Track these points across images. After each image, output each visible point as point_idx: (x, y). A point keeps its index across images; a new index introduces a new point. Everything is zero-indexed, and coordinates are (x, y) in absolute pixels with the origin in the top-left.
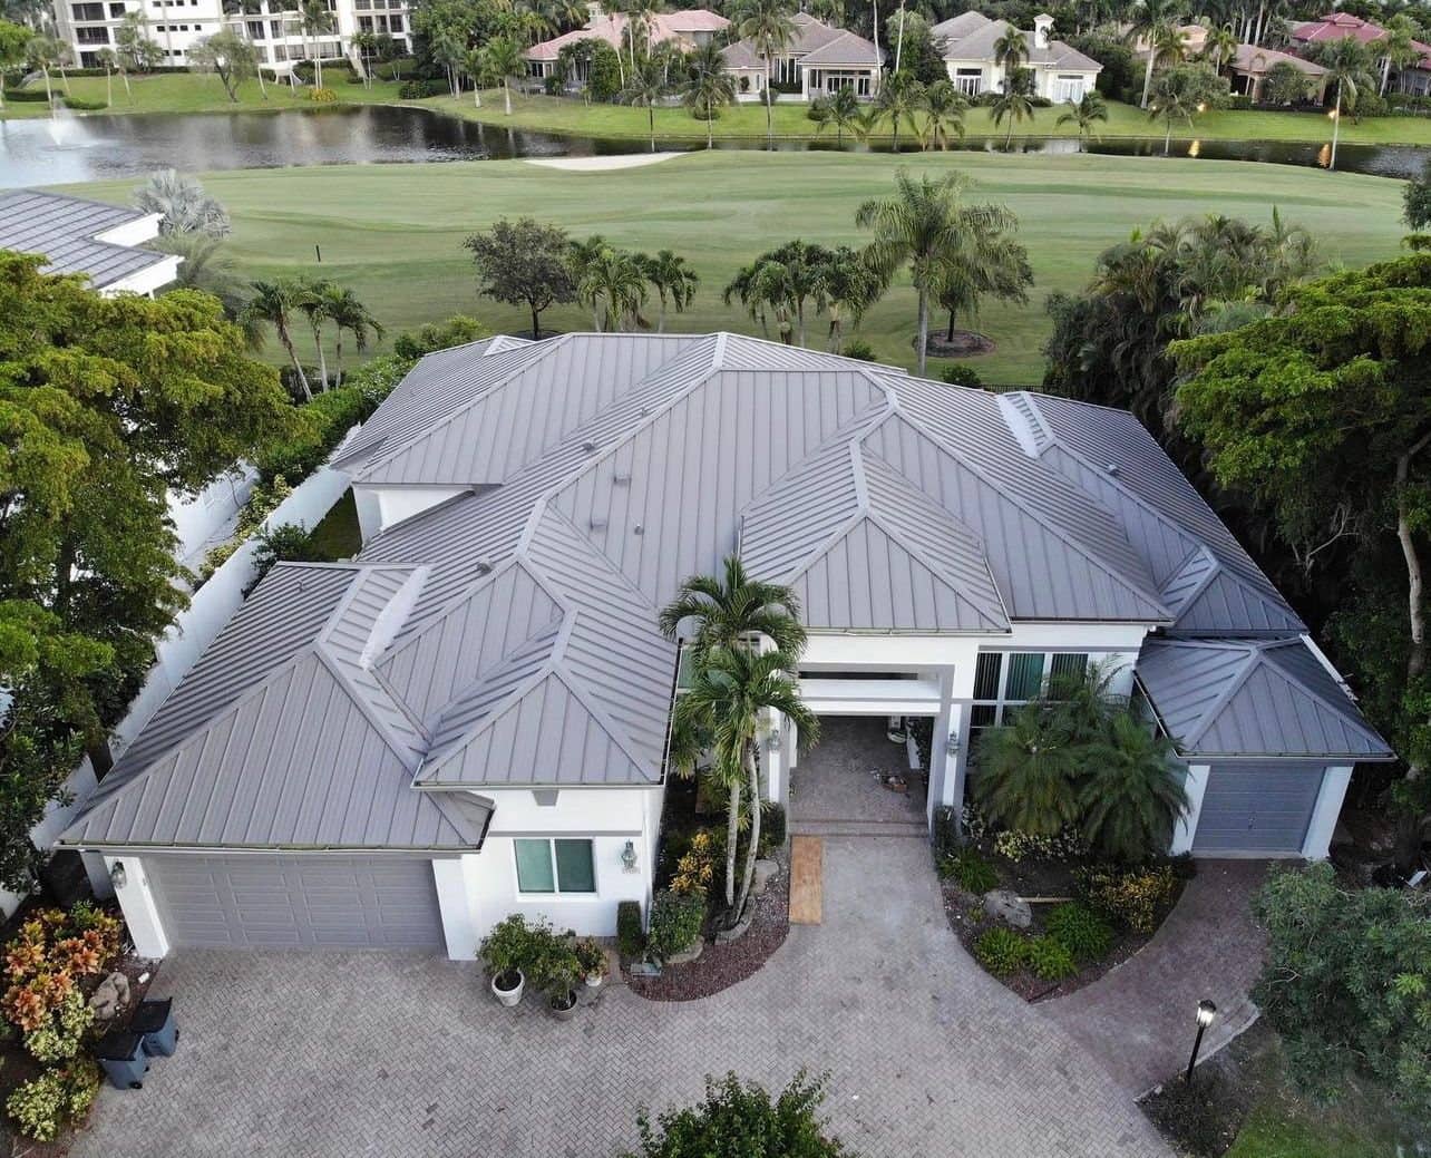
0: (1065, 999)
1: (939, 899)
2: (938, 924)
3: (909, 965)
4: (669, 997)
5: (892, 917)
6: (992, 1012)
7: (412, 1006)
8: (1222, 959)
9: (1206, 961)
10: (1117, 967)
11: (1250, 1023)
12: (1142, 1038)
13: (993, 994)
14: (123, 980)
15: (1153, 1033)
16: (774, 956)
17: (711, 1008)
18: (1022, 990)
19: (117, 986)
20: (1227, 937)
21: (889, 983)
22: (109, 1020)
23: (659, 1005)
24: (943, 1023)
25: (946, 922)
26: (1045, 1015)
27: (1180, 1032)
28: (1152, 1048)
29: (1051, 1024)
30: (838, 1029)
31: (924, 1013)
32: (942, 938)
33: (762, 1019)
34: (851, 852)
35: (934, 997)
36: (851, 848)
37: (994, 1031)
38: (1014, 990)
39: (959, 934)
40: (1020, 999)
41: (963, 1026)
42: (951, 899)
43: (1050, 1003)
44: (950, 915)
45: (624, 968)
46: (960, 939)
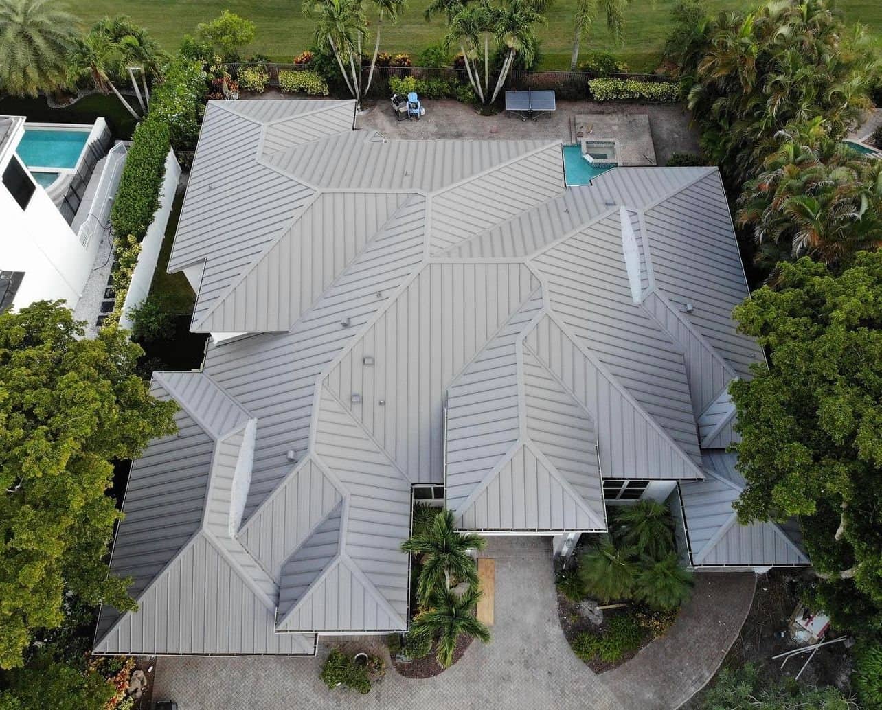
0: (615, 671)
1: (555, 605)
2: (554, 622)
3: (538, 652)
4: (416, 676)
5: (531, 618)
6: (577, 681)
7: (289, 683)
8: (697, 645)
9: (689, 646)
10: (644, 649)
11: (704, 685)
12: (649, 696)
13: (579, 670)
14: (141, 674)
15: (655, 693)
16: (469, 648)
17: (438, 682)
18: (593, 666)
19: (139, 678)
20: (702, 629)
21: (527, 665)
22: (141, 697)
23: (412, 681)
24: (553, 689)
25: (558, 622)
26: (603, 682)
27: (668, 692)
28: (653, 702)
29: (606, 688)
30: (501, 694)
31: (544, 683)
32: (555, 631)
33: (463, 689)
34: (510, 570)
35: (549, 672)
36: (510, 566)
37: (577, 693)
38: (589, 666)
39: (564, 629)
40: (592, 672)
41: (562, 691)
42: (562, 604)
43: (607, 674)
44: (561, 616)
45: (393, 657)
46: (565, 633)
